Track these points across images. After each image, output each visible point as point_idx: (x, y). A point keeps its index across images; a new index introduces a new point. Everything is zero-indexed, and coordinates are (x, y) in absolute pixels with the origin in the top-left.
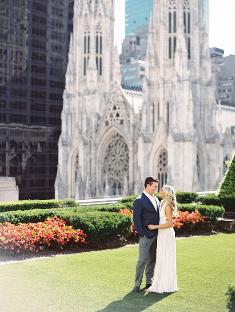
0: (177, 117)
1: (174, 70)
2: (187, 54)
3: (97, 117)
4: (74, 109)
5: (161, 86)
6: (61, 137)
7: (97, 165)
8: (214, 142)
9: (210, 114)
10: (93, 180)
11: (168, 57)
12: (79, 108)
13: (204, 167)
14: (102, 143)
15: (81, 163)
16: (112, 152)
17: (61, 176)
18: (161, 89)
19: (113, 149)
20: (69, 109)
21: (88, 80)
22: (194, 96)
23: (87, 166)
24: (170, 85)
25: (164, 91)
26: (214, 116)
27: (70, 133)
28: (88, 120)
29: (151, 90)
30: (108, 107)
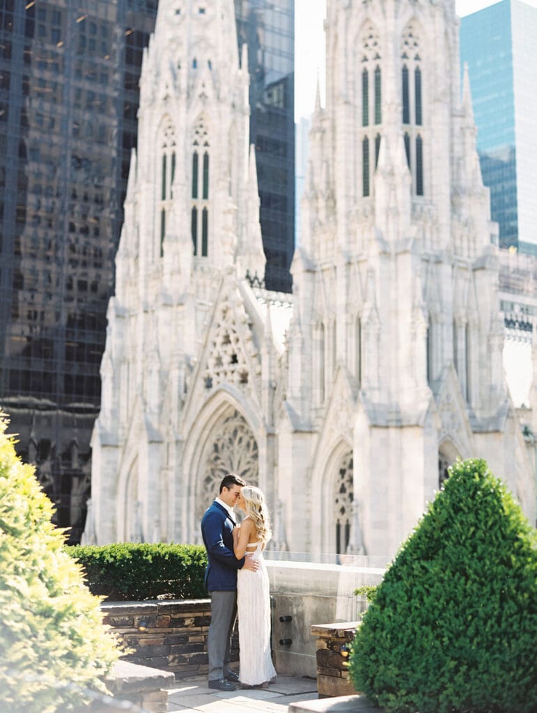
0: (379, 358)
1: (373, 224)
3: (184, 366)
4: (134, 347)
5: (341, 271)
6: (99, 422)
7: (185, 499)
8: (497, 431)
9: (484, 348)
11: (360, 191)
12: (144, 344)
14: (195, 436)
15: (143, 495)
16: (223, 464)
17: (97, 529)
18: (341, 282)
19: (224, 455)
20: (122, 349)
21: (167, 270)
22: (428, 296)
25: (348, 286)
26: (495, 355)
28: (164, 376)
29: (316, 285)
30: (212, 338)
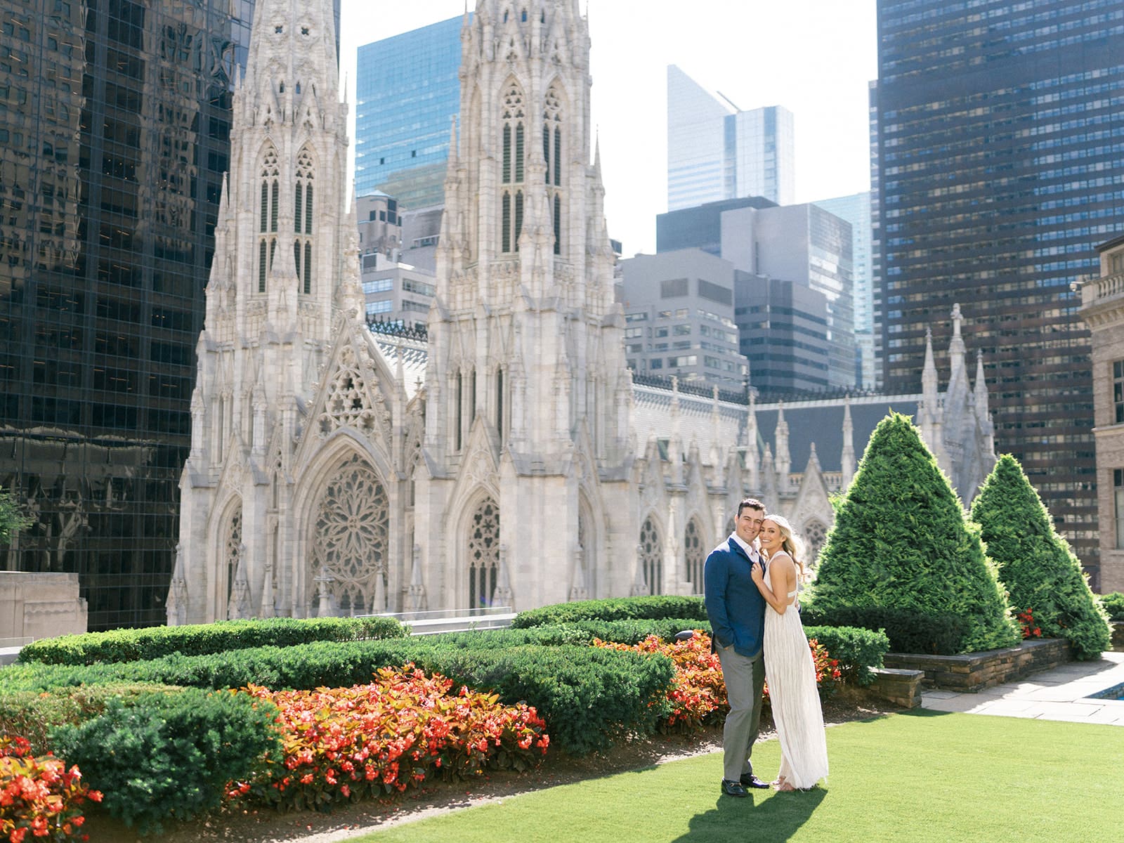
0: (525, 411)
1: (517, 282)
2: (553, 240)
3: (295, 408)
4: (230, 384)
5: (481, 325)
6: (190, 463)
7: (296, 543)
8: (623, 481)
9: (611, 402)
10: (283, 586)
11: (500, 247)
12: (243, 382)
13: (595, 550)
14: (309, 480)
15: (248, 539)
16: (339, 508)
17: (187, 576)
18: (482, 334)
19: (340, 500)
20: (214, 384)
21: (272, 306)
22: (572, 354)
23: (265, 547)
24: (505, 322)
25: (488, 339)
26: (622, 409)
27: (214, 452)
28: (270, 417)
29: (453, 335)
30: (330, 380)
